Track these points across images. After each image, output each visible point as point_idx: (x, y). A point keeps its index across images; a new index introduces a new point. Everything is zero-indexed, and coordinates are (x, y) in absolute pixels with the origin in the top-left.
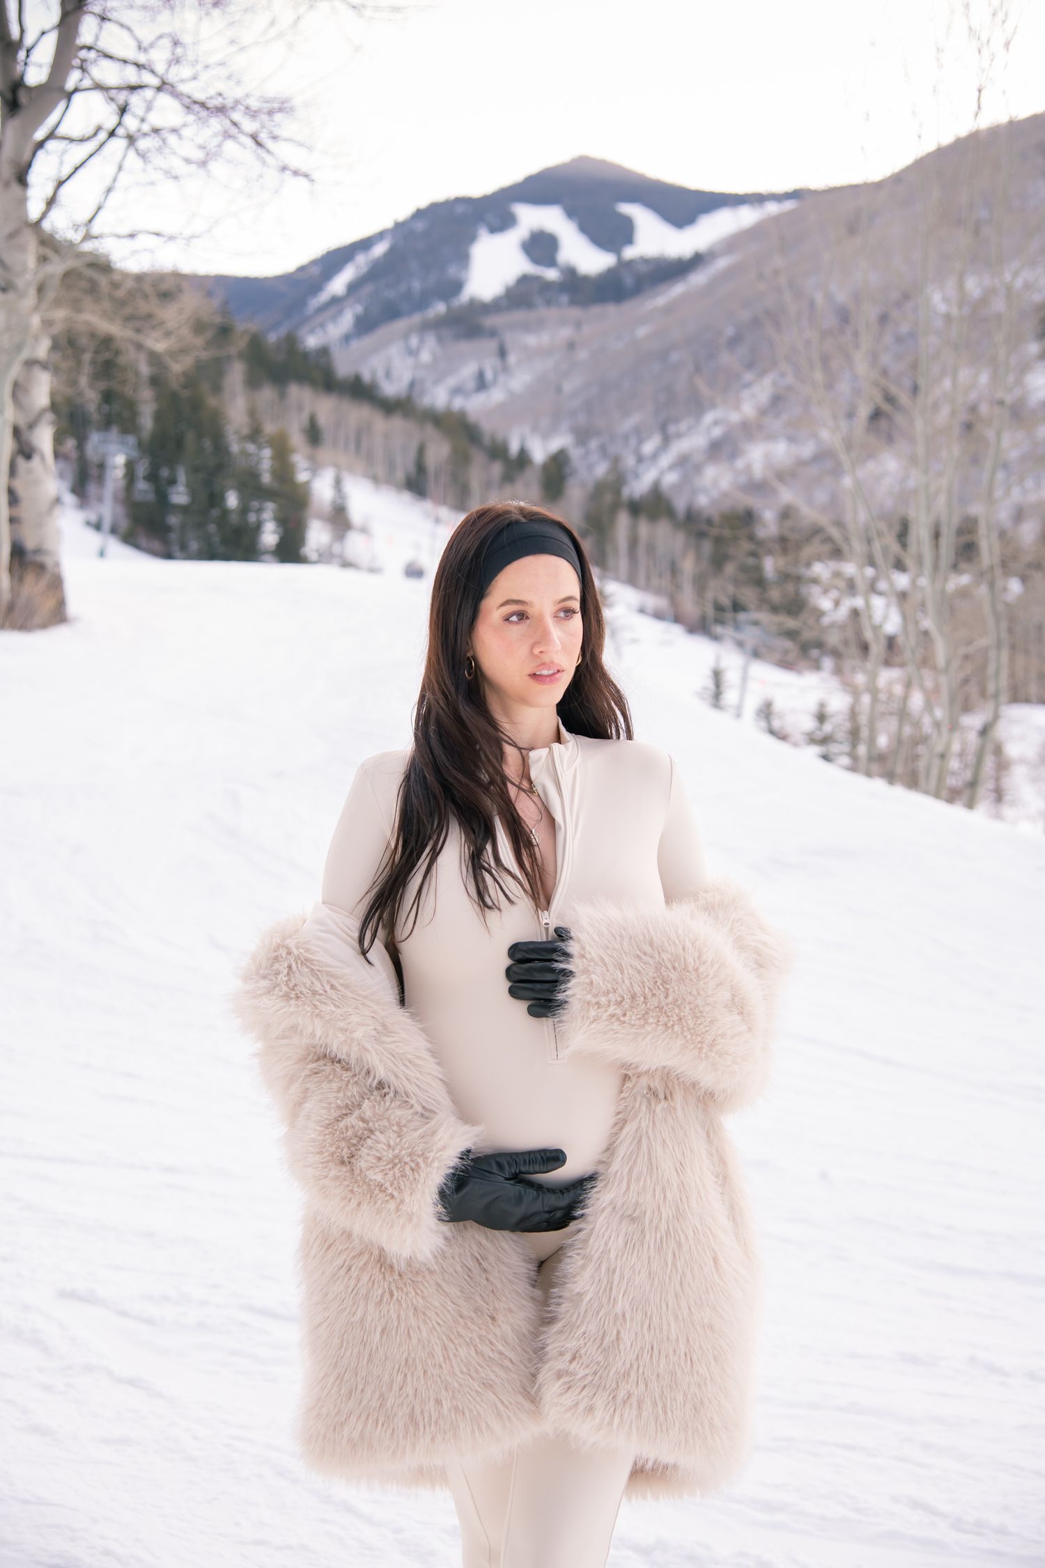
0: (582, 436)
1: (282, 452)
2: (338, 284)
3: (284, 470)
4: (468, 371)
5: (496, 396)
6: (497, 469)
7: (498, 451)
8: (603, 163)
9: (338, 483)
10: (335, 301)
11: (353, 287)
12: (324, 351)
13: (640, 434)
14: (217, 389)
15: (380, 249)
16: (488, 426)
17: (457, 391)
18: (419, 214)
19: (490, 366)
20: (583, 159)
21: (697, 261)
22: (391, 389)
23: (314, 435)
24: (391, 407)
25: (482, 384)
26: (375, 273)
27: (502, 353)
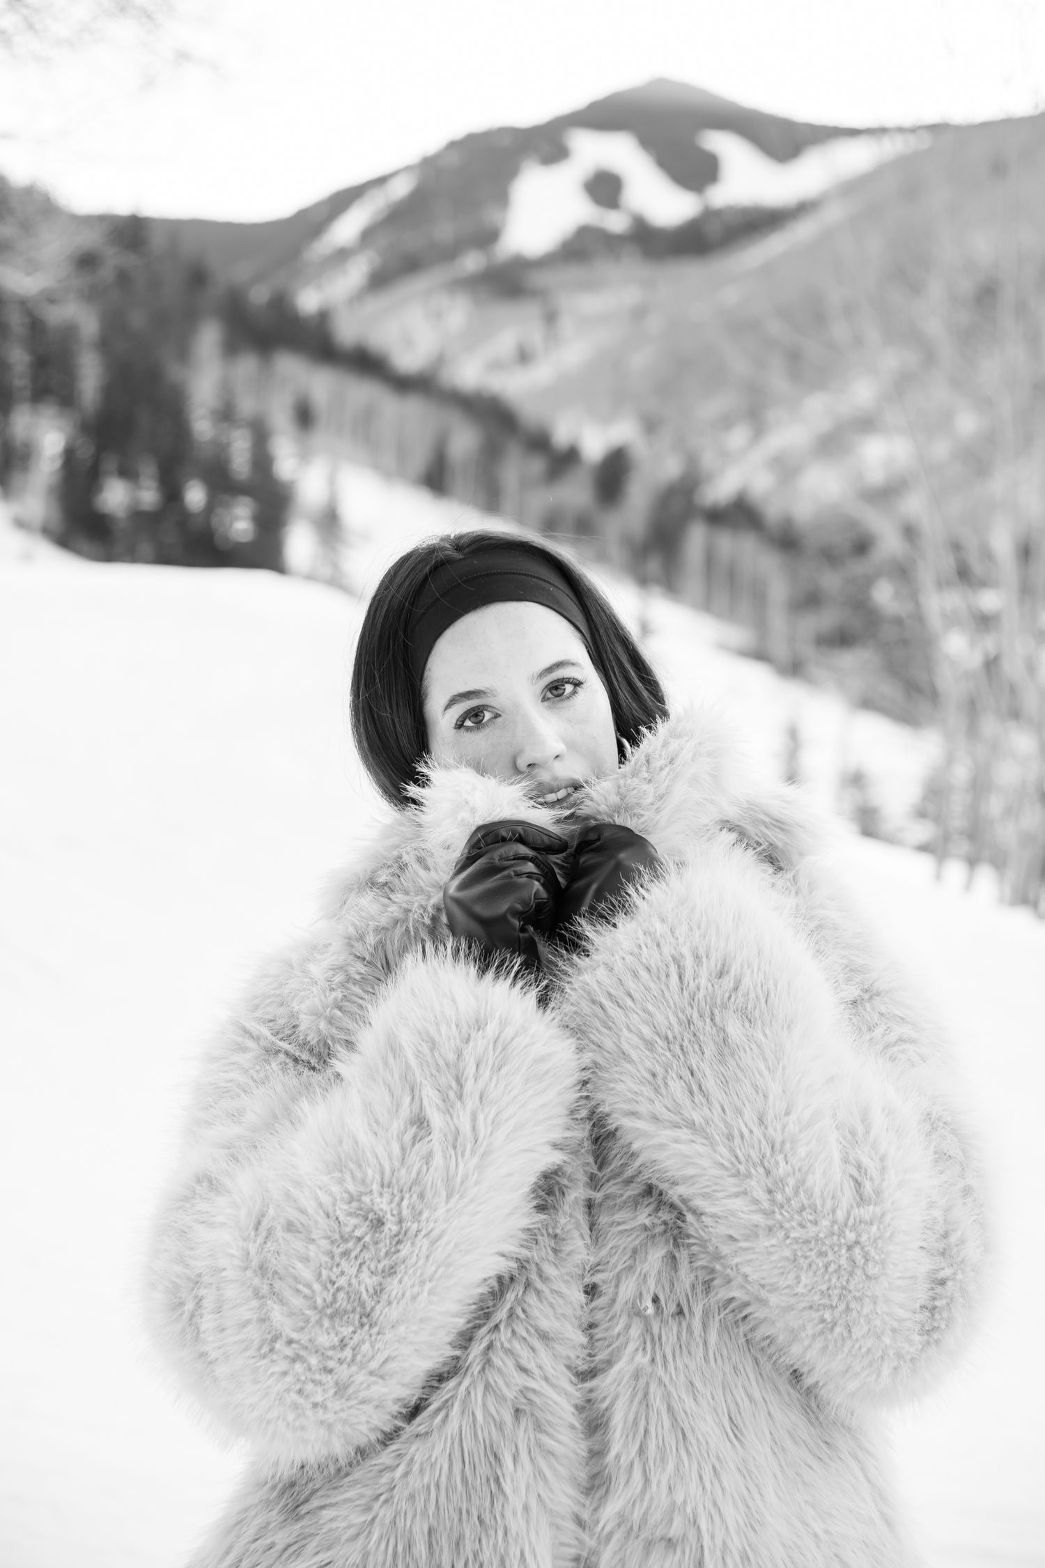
0: (651, 426)
1: (261, 436)
2: (347, 228)
3: (262, 461)
4: (505, 342)
5: (541, 374)
6: (537, 466)
7: (539, 443)
8: (685, 86)
9: (332, 481)
10: (342, 255)
11: (367, 236)
12: (324, 317)
13: (726, 423)
14: (184, 353)
15: (400, 189)
16: (530, 412)
17: (496, 365)
18: (453, 145)
19: (535, 334)
20: (660, 82)
21: (801, 209)
22: (408, 360)
23: (304, 416)
24: (405, 384)
25: (524, 357)
26: (397, 216)
27: (551, 318)
